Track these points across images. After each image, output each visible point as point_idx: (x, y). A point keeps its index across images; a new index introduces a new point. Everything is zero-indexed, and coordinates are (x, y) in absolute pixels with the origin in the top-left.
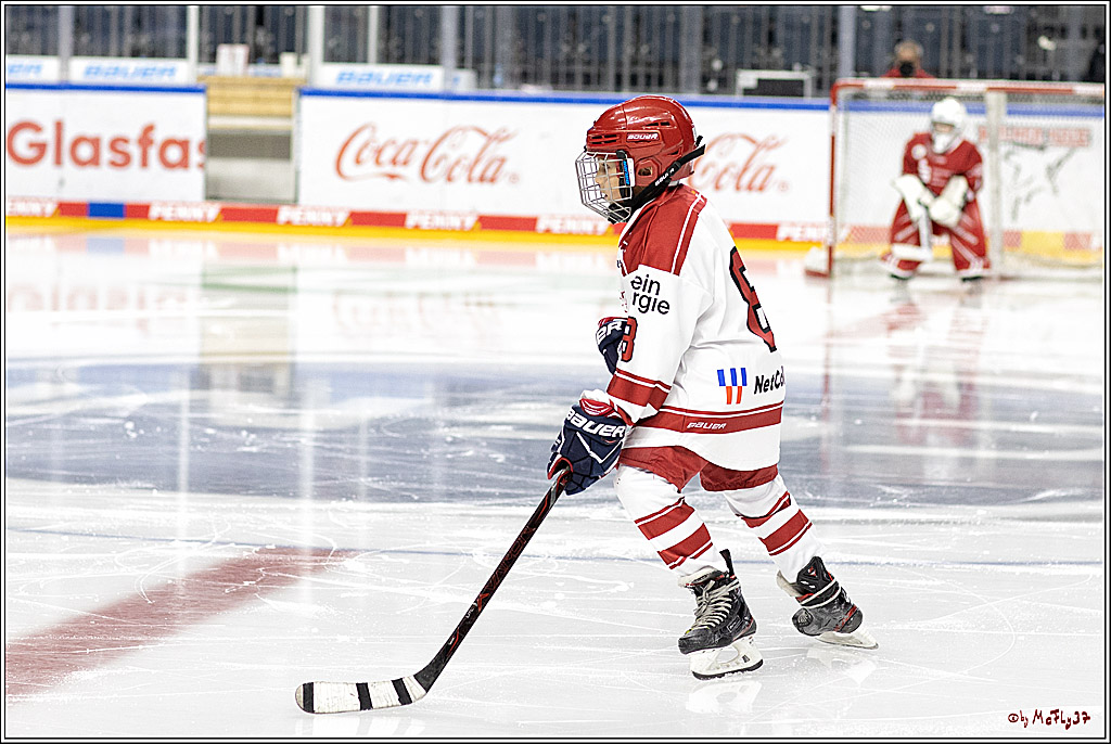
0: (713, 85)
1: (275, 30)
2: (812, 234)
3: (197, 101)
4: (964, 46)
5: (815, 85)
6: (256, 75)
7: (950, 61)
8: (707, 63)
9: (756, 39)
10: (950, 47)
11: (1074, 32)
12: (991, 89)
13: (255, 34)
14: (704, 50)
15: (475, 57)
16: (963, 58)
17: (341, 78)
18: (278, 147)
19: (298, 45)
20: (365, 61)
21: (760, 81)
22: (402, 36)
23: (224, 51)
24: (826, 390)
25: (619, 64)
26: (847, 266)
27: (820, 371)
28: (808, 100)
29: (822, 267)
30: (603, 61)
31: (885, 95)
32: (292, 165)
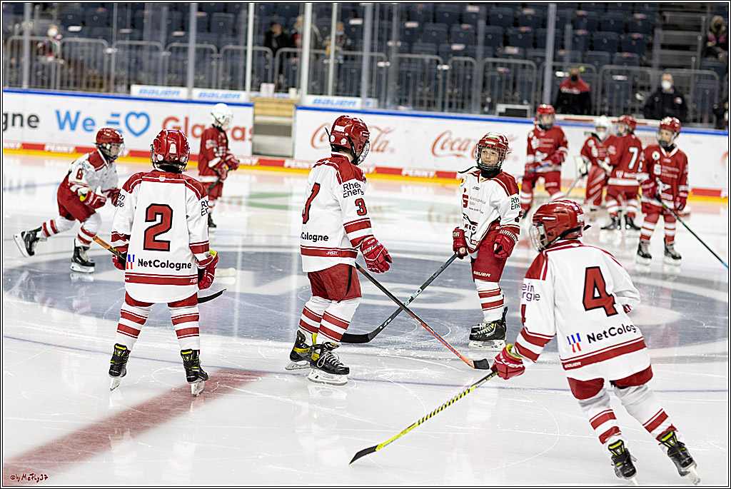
0: (486, 109)
1: (287, 77)
3: (250, 110)
4: (603, 94)
6: (278, 97)
8: (484, 98)
9: (507, 88)
10: (596, 95)
13: (279, 78)
14: (483, 92)
15: (377, 93)
16: (602, 99)
17: (315, 102)
18: (286, 131)
19: (297, 85)
20: (327, 94)
21: (507, 109)
22: (345, 81)
23: (264, 86)
25: (444, 97)
28: (528, 119)
30: (436, 95)
32: (292, 139)
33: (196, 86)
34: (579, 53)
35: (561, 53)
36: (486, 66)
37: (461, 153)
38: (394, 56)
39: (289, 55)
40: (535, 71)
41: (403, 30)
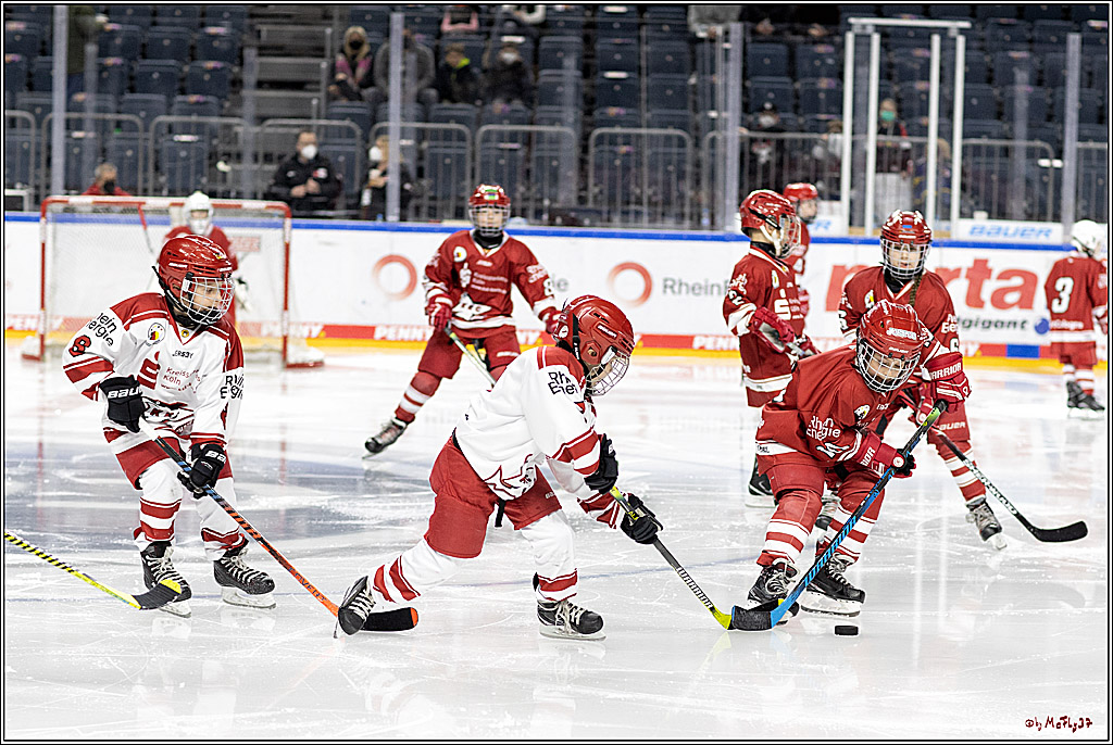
2: (31, 324)
4: (157, 168)
5: (33, 200)
7: (145, 181)
10: (145, 170)
11: (248, 157)
12: (174, 205)
16: (156, 178)
24: (40, 455)
26: (57, 352)
27: (35, 439)
28: (25, 213)
29: (36, 352)
31: (89, 209)
34: (110, 97)
35: (79, 97)
40: (33, 131)
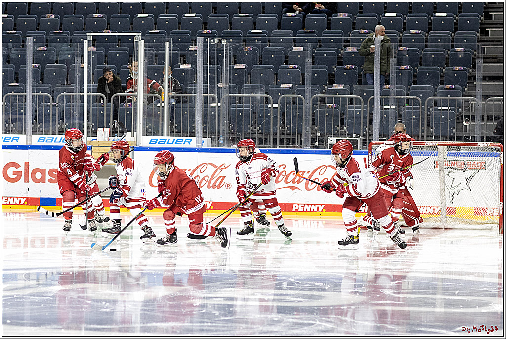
0: (317, 144)
8: (314, 134)
9: (336, 122)
14: (313, 127)
15: (210, 132)
19: (133, 129)
20: (162, 135)
23: (100, 130)
25: (275, 135)
33: (34, 133)
36: (314, 102)
37: (296, 185)
38: (225, 96)
39: (123, 99)
41: (233, 72)
